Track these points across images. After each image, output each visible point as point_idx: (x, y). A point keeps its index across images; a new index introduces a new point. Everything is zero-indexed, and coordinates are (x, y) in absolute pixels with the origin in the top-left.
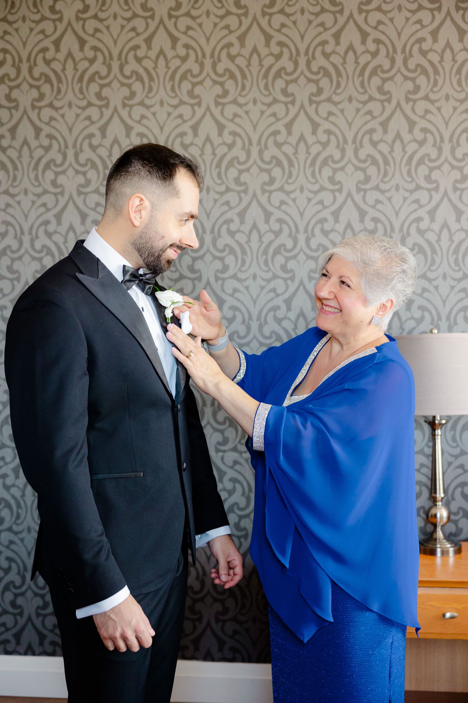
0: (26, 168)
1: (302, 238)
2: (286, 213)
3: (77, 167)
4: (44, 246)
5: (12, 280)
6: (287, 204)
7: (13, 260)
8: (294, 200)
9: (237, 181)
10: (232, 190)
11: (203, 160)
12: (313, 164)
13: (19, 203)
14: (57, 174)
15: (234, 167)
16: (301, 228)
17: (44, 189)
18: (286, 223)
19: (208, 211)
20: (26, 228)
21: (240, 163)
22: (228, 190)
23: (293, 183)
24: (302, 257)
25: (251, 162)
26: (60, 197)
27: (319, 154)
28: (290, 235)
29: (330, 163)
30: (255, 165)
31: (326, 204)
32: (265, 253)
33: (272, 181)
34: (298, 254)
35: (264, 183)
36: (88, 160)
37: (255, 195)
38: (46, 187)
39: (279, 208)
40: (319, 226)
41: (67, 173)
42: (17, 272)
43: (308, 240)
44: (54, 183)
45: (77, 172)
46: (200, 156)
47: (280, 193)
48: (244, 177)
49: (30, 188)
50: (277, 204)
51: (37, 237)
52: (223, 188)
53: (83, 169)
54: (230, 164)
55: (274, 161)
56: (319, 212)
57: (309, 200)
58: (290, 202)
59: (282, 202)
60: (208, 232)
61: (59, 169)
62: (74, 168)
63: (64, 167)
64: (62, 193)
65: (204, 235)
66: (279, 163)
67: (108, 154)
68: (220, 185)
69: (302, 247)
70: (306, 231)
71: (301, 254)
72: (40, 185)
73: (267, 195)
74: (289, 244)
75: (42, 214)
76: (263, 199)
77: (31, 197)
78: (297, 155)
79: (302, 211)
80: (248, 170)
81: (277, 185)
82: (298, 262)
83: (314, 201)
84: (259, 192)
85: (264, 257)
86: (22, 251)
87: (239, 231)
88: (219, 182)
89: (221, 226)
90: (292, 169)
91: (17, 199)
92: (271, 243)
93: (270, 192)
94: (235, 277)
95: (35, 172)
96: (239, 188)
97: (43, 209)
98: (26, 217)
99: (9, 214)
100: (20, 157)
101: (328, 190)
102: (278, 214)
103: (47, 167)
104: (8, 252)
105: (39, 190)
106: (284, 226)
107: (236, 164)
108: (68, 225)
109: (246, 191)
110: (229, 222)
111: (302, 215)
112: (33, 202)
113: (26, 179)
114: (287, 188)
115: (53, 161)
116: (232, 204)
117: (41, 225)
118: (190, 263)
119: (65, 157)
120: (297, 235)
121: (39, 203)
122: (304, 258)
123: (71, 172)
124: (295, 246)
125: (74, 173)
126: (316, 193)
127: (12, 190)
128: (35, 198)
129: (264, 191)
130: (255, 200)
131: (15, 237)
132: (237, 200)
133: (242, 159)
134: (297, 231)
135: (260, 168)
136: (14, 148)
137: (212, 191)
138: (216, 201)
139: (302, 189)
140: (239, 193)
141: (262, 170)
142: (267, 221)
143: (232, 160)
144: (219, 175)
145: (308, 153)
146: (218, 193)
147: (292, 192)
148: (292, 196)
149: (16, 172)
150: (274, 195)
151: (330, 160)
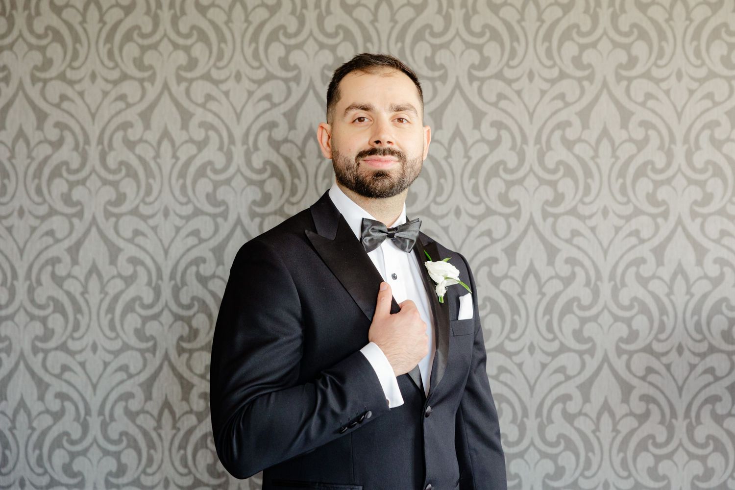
0: (238, 40)
1: (679, 151)
2: (654, 112)
3: (321, 38)
4: (267, 162)
5: (214, 216)
6: (657, 99)
7: (216, 185)
8: (667, 92)
9: (577, 61)
10: (568, 76)
11: (523, 28)
12: (697, 36)
13: (227, 94)
14: (289, 49)
15: (573, 40)
16: (679, 136)
17: (267, 71)
18: (654, 127)
19: (531, 110)
20: (238, 133)
21: (581, 34)
22: (563, 75)
23: (666, 65)
24: (680, 181)
25: (599, 32)
26: (293, 85)
27: (705, 21)
28: (661, 147)
29: (724, 35)
30: (605, 38)
31: (717, 98)
32: (622, 174)
33: (632, 62)
34: (674, 176)
35: (620, 66)
36: (339, 27)
37: (605, 85)
38: (271, 69)
39: (643, 104)
40: (706, 133)
41: (305, 48)
42: (223, 203)
43: (689, 156)
44: (284, 63)
45: (322, 46)
46: (519, 22)
47: (644, 82)
48: (589, 56)
49: (246, 70)
50: (640, 99)
51: (256, 148)
52: (555, 72)
53: (330, 41)
54: (566, 36)
55: (635, 31)
56: (707, 110)
57: (691, 92)
58: (662, 96)
59: (649, 96)
60: (531, 141)
61: (293, 42)
62: (316, 40)
63: (300, 38)
64: (297, 79)
65: (525, 146)
66: (643, 35)
67: (371, 17)
68: (551, 67)
69: (680, 166)
70: (686, 140)
71: (679, 176)
72: (261, 65)
73: (624, 83)
74: (660, 161)
75: (264, 112)
76: (619, 91)
77: (246, 84)
78: (671, 23)
79: (679, 109)
80: (594, 45)
81: (639, 69)
82: (674, 189)
83: (698, 95)
84: (611, 80)
85: (621, 181)
86: (232, 170)
87: (580, 140)
88: (549, 63)
89: (552, 131)
90: (664, 44)
91: (224, 87)
92: (631, 158)
93: (630, 80)
94: (573, 212)
95: (253, 45)
96: (579, 74)
97: (265, 105)
98: (238, 116)
99: (210, 111)
100: (228, 21)
101: (720, 76)
102: (641, 114)
103: (273, 37)
104: (209, 172)
105: (260, 74)
106: (651, 133)
107: (575, 35)
108: (306, 130)
109: (590, 78)
110: (563, 125)
111: (679, 115)
112: (250, 94)
113: (238, 56)
114: (656, 73)
115: (283, 27)
116: (570, 98)
117: (263, 128)
118: (503, 191)
119: (302, 22)
120: (673, 146)
121: (259, 93)
122: (684, 182)
123: (311, 47)
124: (669, 164)
125: (317, 48)
126: (701, 81)
127: (215, 74)
128: (253, 87)
129: (619, 78)
130: (605, 91)
131: (221, 148)
132: (578, 92)
133: (585, 28)
134: (673, 140)
135: (613, 42)
136: (219, 7)
137: (537, 77)
138: (543, 93)
139: (679, 76)
140: (580, 80)
141: (616, 45)
142: (624, 125)
143: (569, 29)
144: (549, 53)
145: (689, 19)
146: (546, 80)
147: (663, 80)
148: (664, 85)
149: (223, 45)
150: (635, 84)
151: (723, 30)
